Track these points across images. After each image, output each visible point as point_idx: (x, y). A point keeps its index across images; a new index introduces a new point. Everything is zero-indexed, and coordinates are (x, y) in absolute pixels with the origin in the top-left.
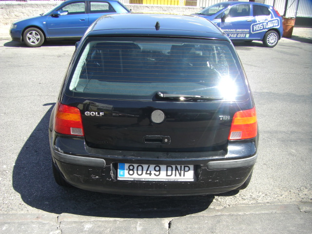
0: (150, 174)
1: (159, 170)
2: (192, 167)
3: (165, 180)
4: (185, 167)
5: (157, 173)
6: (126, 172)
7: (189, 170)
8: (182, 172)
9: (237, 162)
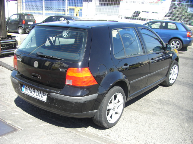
0: (31, 93)
1: (34, 92)
2: (46, 94)
3: (35, 98)
4: (44, 93)
5: (34, 93)
6: (25, 89)
7: (45, 95)
8: (42, 95)
9: (64, 97)
